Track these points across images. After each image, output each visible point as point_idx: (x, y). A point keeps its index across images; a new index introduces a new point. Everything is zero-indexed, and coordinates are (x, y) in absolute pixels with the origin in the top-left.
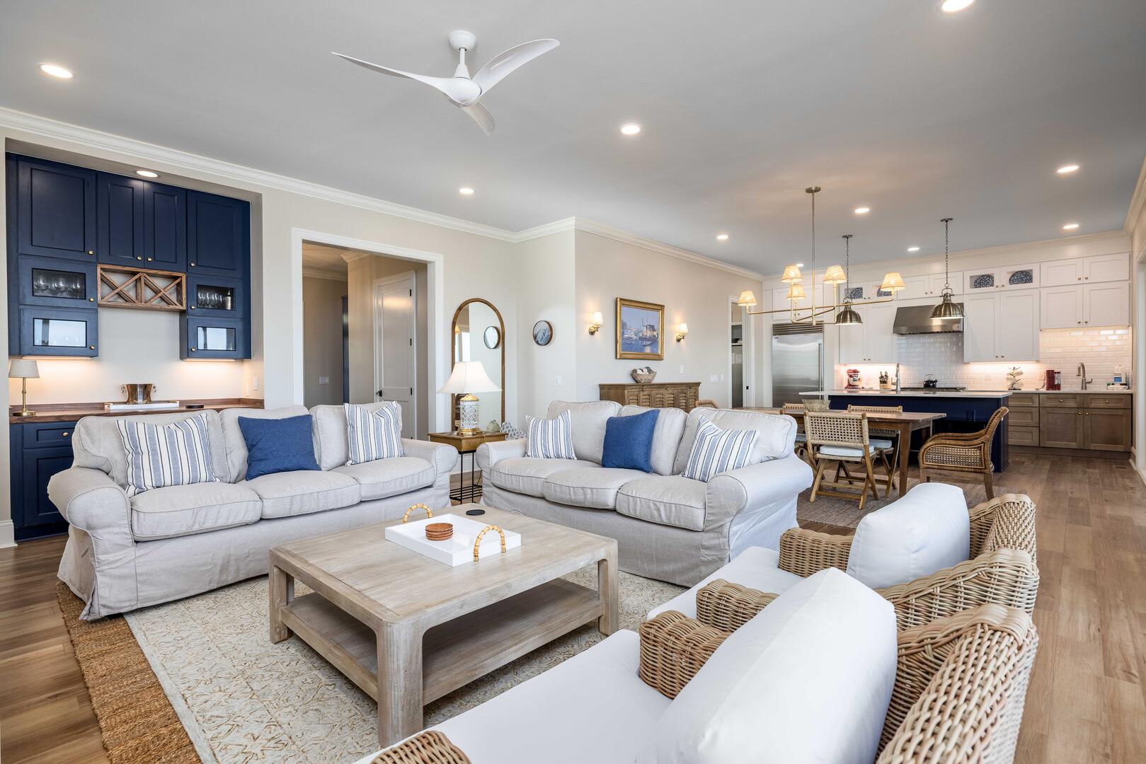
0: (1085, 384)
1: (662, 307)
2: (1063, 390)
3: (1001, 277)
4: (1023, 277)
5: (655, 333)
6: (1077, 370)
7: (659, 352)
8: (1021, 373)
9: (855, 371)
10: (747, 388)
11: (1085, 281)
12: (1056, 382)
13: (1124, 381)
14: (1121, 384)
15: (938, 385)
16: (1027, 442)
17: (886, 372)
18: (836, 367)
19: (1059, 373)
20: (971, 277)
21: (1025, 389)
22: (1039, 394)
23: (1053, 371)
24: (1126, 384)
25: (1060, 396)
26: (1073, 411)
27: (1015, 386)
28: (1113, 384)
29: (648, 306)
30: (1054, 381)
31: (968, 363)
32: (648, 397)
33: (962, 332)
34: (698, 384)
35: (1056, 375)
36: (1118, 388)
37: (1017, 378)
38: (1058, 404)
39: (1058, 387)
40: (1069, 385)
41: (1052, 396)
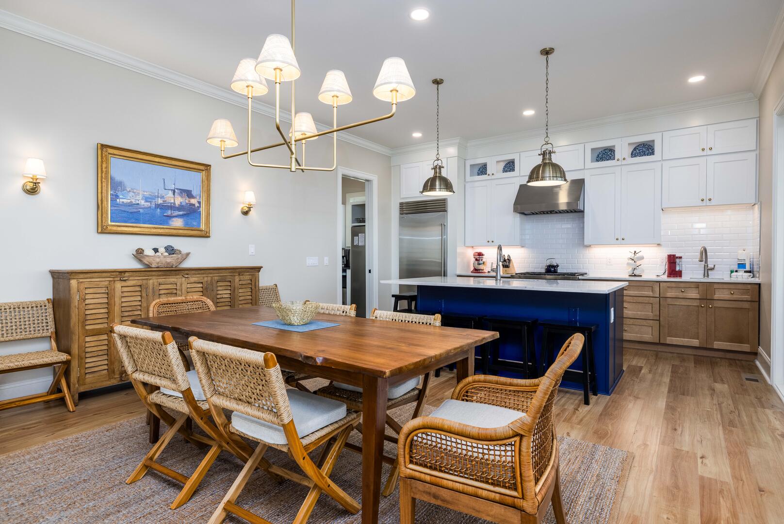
0: (707, 270)
1: (207, 167)
2: (686, 277)
3: (623, 150)
4: (644, 149)
5: (193, 201)
6: (698, 254)
7: (203, 227)
8: (642, 258)
9: (480, 254)
10: (370, 271)
11: (709, 152)
12: (678, 269)
13: (748, 268)
14: (745, 272)
15: (560, 270)
16: (647, 337)
17: (509, 256)
18: (460, 250)
19: (680, 258)
20: (593, 150)
21: (646, 276)
22: (659, 282)
23: (674, 256)
24: (750, 272)
25: (682, 285)
26: (696, 303)
27: (636, 272)
28: (736, 271)
29: (174, 163)
30: (675, 267)
31: (589, 246)
32: (138, 289)
33: (582, 212)
34: (258, 269)
35: (678, 260)
36: (742, 277)
37: (638, 263)
38: (681, 295)
39: (679, 274)
40: (691, 273)
41: (673, 285)
